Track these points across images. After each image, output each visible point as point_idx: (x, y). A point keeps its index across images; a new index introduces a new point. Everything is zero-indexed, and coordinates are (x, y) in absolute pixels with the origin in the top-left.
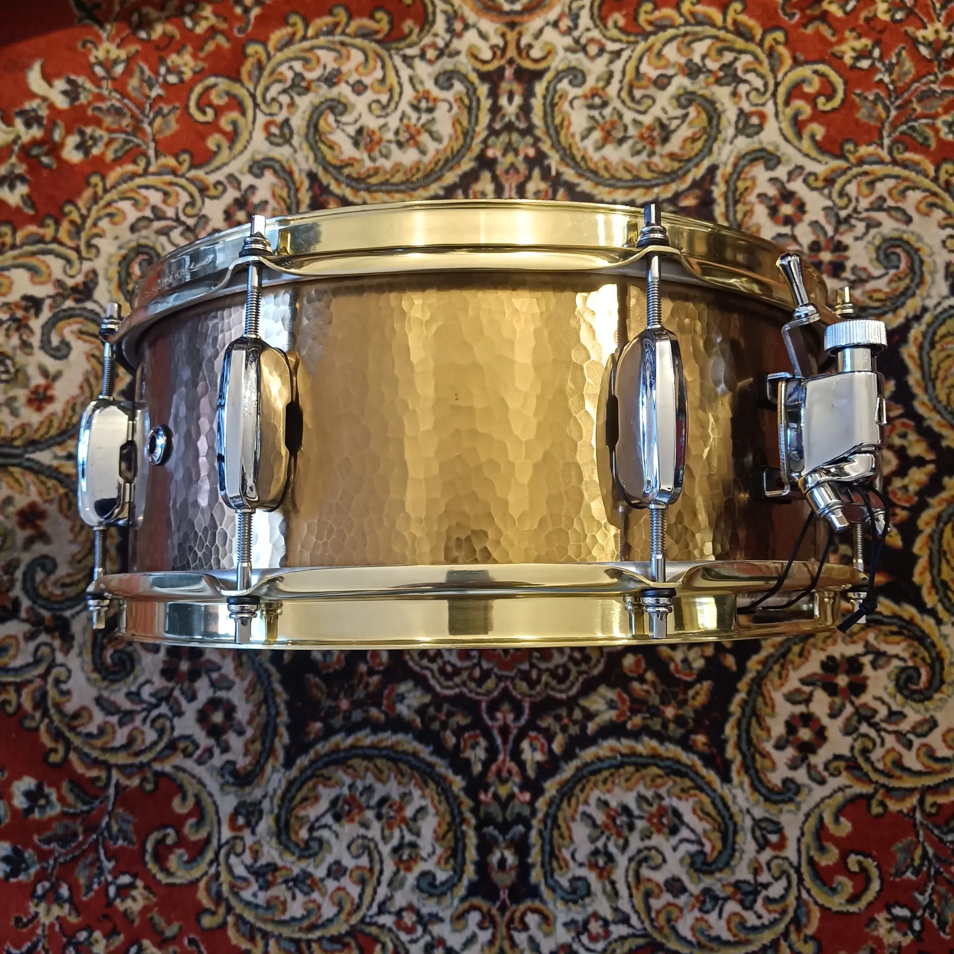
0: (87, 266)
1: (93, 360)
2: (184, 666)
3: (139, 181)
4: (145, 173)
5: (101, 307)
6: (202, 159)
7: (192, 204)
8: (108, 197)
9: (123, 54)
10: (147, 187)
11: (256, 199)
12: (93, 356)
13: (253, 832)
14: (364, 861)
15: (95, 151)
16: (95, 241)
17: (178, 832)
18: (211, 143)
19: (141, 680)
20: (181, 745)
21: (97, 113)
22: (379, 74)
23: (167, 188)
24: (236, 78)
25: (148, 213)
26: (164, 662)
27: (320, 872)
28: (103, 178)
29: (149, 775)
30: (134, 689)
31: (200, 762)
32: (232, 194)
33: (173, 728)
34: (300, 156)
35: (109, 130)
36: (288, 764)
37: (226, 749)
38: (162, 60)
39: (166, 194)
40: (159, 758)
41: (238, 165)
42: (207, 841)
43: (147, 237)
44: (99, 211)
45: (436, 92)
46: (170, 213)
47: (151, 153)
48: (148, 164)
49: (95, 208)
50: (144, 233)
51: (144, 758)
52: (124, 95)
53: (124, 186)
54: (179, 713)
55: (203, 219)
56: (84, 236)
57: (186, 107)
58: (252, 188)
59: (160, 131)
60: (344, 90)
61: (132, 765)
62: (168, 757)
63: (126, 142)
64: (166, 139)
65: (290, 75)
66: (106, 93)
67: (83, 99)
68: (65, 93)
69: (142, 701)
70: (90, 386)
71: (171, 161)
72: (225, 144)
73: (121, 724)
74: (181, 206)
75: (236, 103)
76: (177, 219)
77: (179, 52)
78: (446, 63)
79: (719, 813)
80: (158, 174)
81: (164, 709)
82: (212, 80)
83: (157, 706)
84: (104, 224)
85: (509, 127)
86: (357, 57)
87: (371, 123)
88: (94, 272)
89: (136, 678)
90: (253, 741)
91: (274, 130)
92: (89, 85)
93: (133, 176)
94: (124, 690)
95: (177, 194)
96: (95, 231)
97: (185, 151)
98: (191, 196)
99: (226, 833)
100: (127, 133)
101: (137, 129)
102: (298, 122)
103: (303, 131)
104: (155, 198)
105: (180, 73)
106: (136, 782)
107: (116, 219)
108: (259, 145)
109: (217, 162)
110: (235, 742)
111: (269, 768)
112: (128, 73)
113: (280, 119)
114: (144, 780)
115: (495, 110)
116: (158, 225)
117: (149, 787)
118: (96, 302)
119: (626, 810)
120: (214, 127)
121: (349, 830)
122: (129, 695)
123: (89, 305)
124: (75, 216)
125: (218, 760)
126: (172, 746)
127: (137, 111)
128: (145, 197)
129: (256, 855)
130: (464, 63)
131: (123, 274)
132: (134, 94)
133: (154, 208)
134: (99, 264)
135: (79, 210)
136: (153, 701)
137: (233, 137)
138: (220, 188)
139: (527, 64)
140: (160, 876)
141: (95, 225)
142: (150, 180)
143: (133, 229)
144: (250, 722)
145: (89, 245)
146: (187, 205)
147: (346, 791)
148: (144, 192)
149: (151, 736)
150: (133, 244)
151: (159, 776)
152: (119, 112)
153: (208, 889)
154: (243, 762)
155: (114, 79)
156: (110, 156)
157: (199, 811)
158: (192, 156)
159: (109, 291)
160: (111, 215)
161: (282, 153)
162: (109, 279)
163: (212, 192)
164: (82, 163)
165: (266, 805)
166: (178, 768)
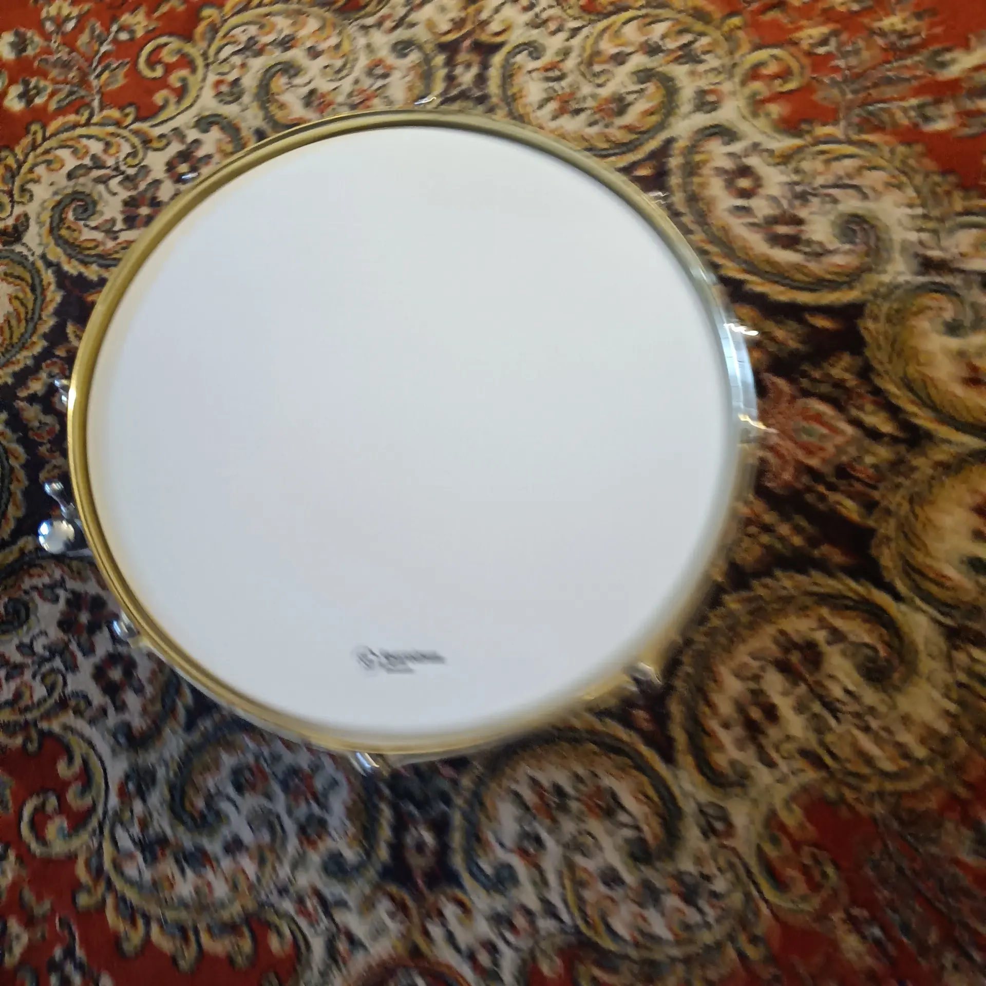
0: (18, 210)
1: (17, 303)
2: (84, 618)
3: (79, 131)
4: (88, 123)
5: (30, 250)
6: (148, 112)
7: (133, 154)
8: (47, 145)
9: (75, 12)
10: (89, 137)
11: (200, 153)
12: (17, 298)
13: (144, 800)
14: (266, 837)
15: (38, 101)
16: (30, 186)
17: (61, 799)
18: (159, 98)
19: (36, 631)
20: (73, 703)
21: (43, 65)
22: (333, 41)
23: (109, 139)
24: (188, 37)
25: (87, 161)
26: (62, 613)
27: (214, 846)
28: (44, 127)
29: (34, 735)
30: (26, 640)
31: (92, 722)
32: (175, 147)
33: (65, 684)
34: (249, 114)
35: (55, 82)
36: (189, 726)
37: (121, 707)
38: (114, 19)
39: (108, 145)
40: (47, 716)
41: (184, 120)
42: (93, 809)
43: (83, 185)
44: (36, 157)
45: (391, 60)
46: (110, 162)
47: (96, 104)
48: (91, 115)
49: (31, 155)
50: (82, 180)
51: (29, 716)
52: (73, 49)
53: (65, 135)
54: (73, 667)
55: (145, 170)
56: (18, 182)
57: (135, 63)
58: (197, 142)
59: (107, 84)
60: (297, 55)
61: (16, 723)
62: (57, 715)
63: (71, 93)
64: (111, 92)
65: (243, 38)
66: (54, 46)
67: (30, 52)
68: (13, 45)
69: (33, 653)
70: (10, 327)
71: (115, 113)
72: (173, 99)
73: (9, 677)
74: (122, 155)
75: (187, 62)
76: (117, 169)
77: (133, 11)
78: (402, 34)
79: (661, 798)
80: (101, 124)
81: (58, 663)
82: (163, 40)
83: (49, 660)
84: (41, 170)
85: (464, 96)
86: (312, 24)
87: (324, 86)
88: (26, 216)
89: (29, 629)
90: (152, 701)
91: (224, 88)
92: (37, 39)
93: (75, 126)
94: (16, 641)
95: (119, 145)
96: (30, 176)
97: (130, 105)
98: (133, 146)
99: (114, 801)
100: (73, 85)
101: (83, 81)
102: (250, 82)
103: (254, 90)
104: (96, 147)
105: (132, 32)
106: (19, 740)
107: (54, 166)
108: (208, 102)
109: (163, 116)
110: (132, 699)
111: (167, 731)
112: (79, 29)
113: (231, 77)
114: (28, 739)
115: (451, 79)
116: (96, 173)
117: (32, 747)
118: (23, 244)
119: (559, 791)
120: (162, 83)
121: (251, 802)
122: (20, 647)
123: (18, 248)
124: (11, 161)
125: (113, 719)
126: (63, 704)
127: (85, 65)
128: (85, 146)
129: (144, 824)
130: (421, 34)
131: (56, 220)
132: (83, 49)
133: (94, 157)
134: (32, 209)
135: (15, 155)
136: (47, 654)
137: (181, 92)
138: (164, 142)
139: (484, 37)
140: (35, 846)
141: (31, 170)
142: (93, 130)
143: (70, 176)
144: (151, 681)
145: (23, 190)
146: (128, 155)
147: (251, 759)
148: (84, 141)
149: (40, 691)
150: (69, 191)
151: (46, 736)
152: (66, 66)
153: (88, 864)
154: (138, 723)
155: (64, 35)
156: (53, 106)
157: (86, 777)
158: (138, 109)
159: (40, 235)
160: (49, 163)
161: (230, 110)
162: (40, 224)
163: (155, 145)
164: (22, 112)
165: (161, 773)
166: (66, 728)
